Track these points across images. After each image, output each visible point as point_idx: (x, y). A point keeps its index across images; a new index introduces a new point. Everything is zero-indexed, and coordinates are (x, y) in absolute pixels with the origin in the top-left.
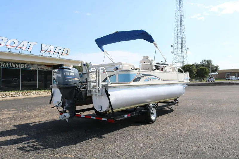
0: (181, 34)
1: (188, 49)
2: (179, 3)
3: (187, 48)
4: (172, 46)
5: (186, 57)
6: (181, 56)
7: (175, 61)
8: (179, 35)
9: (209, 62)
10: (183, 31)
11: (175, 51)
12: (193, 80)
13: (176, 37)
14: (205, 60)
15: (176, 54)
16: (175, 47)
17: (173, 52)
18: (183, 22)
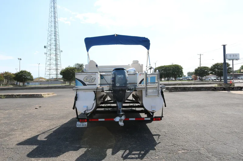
0: (55, 36)
1: (62, 51)
2: (53, 4)
3: (60, 50)
4: (45, 47)
5: (60, 59)
6: (55, 58)
7: (48, 63)
8: (53, 37)
9: (81, 66)
10: (57, 33)
11: (48, 53)
12: (67, 82)
13: (49, 38)
14: (78, 64)
15: (49, 55)
16: (49, 48)
17: (47, 53)
18: (57, 23)
